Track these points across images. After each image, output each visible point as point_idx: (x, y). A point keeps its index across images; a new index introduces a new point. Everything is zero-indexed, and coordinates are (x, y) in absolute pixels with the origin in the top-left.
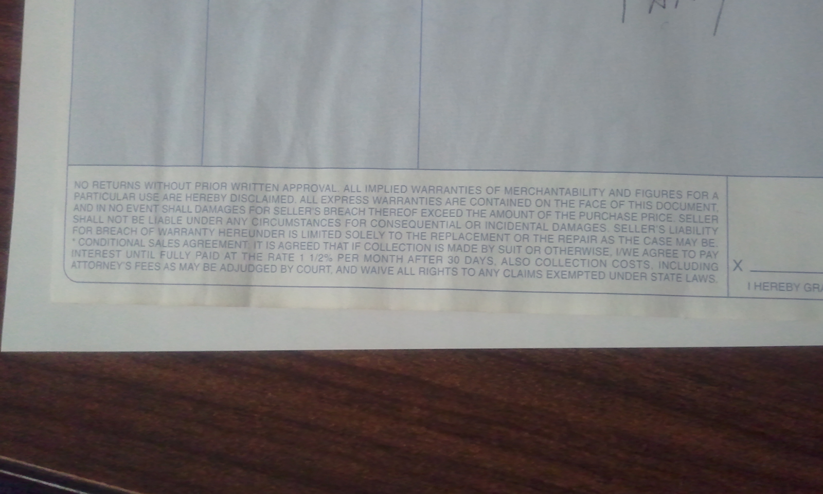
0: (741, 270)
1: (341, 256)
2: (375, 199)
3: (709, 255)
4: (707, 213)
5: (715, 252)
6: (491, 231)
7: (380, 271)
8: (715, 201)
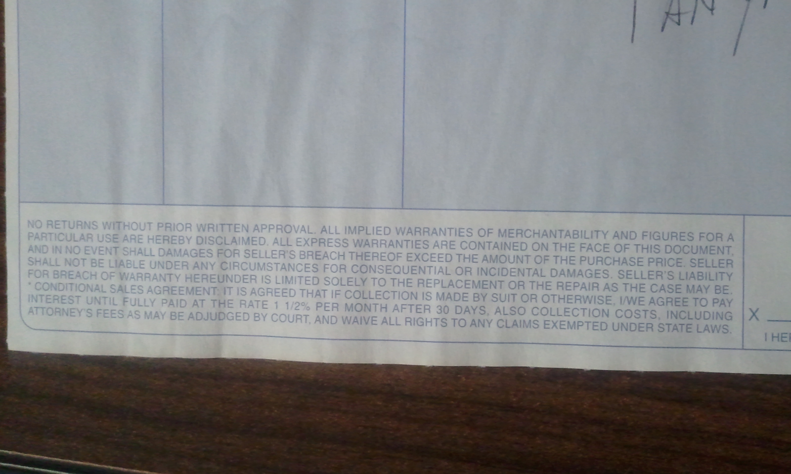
0: (757, 319)
1: (319, 305)
2: (356, 242)
3: (723, 303)
4: (721, 256)
5: (730, 300)
6: (484, 277)
7: (363, 321)
8: (730, 243)
